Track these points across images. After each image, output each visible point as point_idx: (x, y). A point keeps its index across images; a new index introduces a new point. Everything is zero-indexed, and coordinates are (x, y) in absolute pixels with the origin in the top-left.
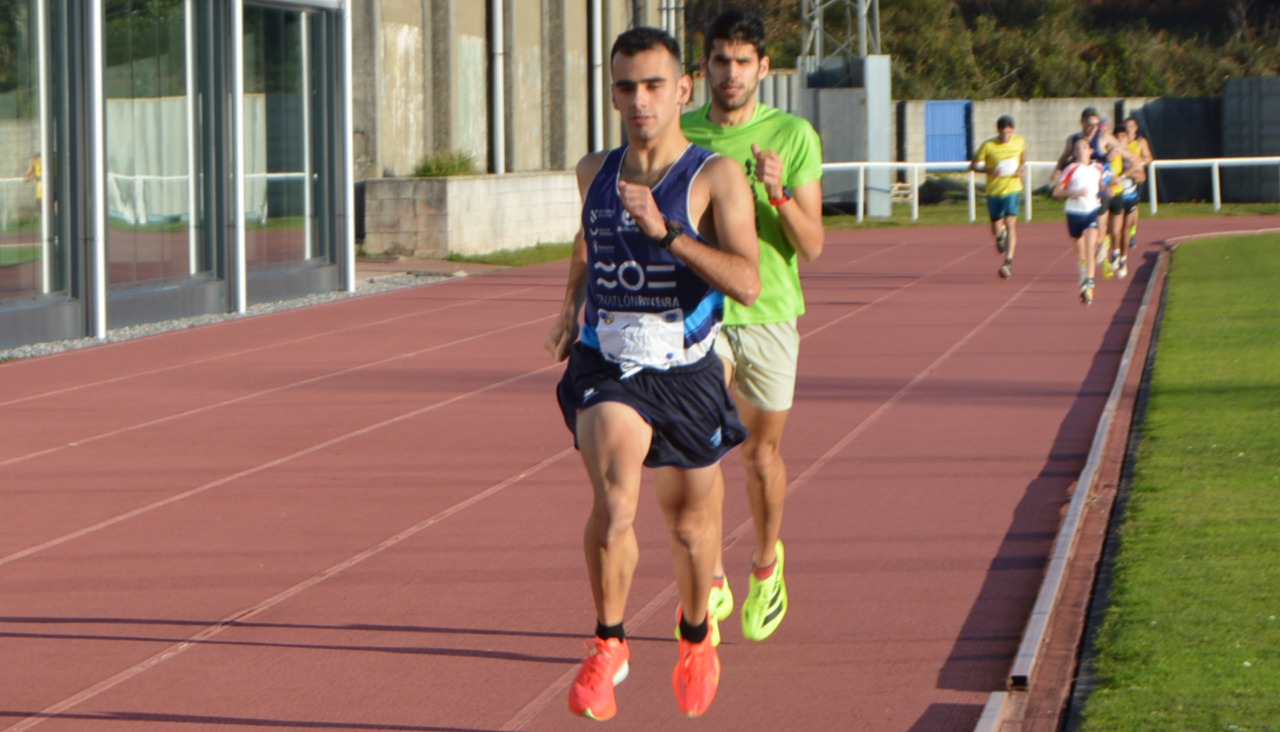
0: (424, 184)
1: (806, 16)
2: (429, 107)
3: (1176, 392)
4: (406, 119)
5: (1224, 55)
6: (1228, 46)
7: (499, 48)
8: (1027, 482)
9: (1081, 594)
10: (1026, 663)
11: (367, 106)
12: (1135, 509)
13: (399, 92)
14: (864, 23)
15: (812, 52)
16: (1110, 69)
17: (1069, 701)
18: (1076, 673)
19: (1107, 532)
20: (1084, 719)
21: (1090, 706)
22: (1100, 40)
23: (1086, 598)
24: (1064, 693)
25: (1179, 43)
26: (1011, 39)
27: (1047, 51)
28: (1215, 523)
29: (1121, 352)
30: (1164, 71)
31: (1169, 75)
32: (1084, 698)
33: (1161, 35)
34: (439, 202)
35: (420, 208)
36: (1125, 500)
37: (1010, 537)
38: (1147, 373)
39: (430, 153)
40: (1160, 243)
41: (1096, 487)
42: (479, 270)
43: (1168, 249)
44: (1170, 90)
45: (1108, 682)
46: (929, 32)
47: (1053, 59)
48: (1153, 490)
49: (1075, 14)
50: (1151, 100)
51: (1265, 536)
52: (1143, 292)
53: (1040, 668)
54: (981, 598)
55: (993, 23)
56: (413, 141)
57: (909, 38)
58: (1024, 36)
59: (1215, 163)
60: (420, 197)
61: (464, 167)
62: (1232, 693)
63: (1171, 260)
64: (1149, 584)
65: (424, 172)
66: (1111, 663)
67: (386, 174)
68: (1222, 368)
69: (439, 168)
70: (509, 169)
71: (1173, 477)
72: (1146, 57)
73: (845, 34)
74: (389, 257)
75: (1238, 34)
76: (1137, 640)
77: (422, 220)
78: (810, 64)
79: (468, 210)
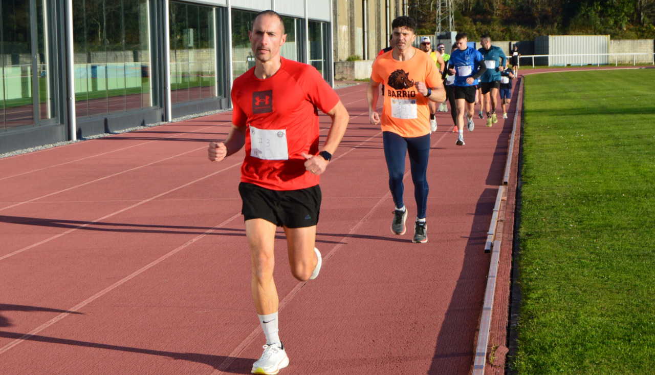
0: (349, 63)
1: (437, 22)
2: (350, 44)
3: (531, 111)
4: (344, 47)
5: (535, 31)
6: (535, 29)
7: (366, 30)
8: (499, 134)
9: (516, 161)
10: (507, 178)
11: (336, 44)
12: (526, 141)
13: (343, 41)
14: (451, 24)
15: (438, 31)
16: (508, 34)
17: (517, 187)
18: (518, 181)
19: (520, 146)
20: (522, 192)
21: (523, 189)
22: (505, 27)
23: (517, 162)
24: (516, 186)
25: (524, 28)
26: (485, 27)
27: (493, 30)
28: (545, 144)
29: (516, 102)
30: (520, 35)
31: (522, 36)
32: (521, 187)
33: (520, 26)
34: (353, 67)
35: (348, 68)
36: (523, 138)
37: (497, 148)
38: (523, 107)
39: (350, 55)
40: (521, 75)
41: (515, 135)
42: (362, 82)
43: (523, 77)
44: (522, 39)
45: (526, 183)
46: (465, 26)
47: (494, 32)
48: (529, 136)
49: (500, 21)
50: (518, 42)
51: (558, 147)
52: (519, 87)
53: (509, 179)
54: (493, 162)
55: (480, 24)
56: (346, 53)
57: (461, 27)
58: (488, 27)
59: (533, 56)
60: (348, 66)
61: (358, 58)
62: (556, 186)
63: (524, 80)
64: (532, 159)
65: (349, 60)
66: (526, 178)
67: (340, 60)
68: (540, 106)
69: (352, 59)
70: (368, 59)
71: (533, 133)
72: (516, 32)
73: (446, 26)
74: (341, 80)
75: (538, 26)
76: (531, 173)
77: (349, 71)
78: (438, 33)
79: (359, 68)
